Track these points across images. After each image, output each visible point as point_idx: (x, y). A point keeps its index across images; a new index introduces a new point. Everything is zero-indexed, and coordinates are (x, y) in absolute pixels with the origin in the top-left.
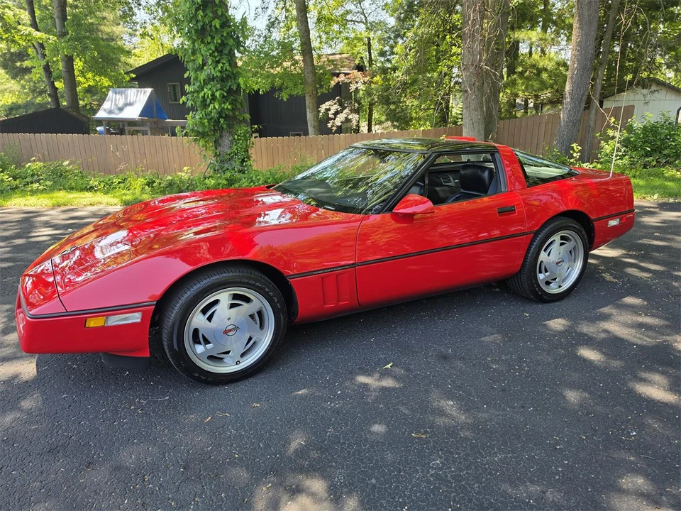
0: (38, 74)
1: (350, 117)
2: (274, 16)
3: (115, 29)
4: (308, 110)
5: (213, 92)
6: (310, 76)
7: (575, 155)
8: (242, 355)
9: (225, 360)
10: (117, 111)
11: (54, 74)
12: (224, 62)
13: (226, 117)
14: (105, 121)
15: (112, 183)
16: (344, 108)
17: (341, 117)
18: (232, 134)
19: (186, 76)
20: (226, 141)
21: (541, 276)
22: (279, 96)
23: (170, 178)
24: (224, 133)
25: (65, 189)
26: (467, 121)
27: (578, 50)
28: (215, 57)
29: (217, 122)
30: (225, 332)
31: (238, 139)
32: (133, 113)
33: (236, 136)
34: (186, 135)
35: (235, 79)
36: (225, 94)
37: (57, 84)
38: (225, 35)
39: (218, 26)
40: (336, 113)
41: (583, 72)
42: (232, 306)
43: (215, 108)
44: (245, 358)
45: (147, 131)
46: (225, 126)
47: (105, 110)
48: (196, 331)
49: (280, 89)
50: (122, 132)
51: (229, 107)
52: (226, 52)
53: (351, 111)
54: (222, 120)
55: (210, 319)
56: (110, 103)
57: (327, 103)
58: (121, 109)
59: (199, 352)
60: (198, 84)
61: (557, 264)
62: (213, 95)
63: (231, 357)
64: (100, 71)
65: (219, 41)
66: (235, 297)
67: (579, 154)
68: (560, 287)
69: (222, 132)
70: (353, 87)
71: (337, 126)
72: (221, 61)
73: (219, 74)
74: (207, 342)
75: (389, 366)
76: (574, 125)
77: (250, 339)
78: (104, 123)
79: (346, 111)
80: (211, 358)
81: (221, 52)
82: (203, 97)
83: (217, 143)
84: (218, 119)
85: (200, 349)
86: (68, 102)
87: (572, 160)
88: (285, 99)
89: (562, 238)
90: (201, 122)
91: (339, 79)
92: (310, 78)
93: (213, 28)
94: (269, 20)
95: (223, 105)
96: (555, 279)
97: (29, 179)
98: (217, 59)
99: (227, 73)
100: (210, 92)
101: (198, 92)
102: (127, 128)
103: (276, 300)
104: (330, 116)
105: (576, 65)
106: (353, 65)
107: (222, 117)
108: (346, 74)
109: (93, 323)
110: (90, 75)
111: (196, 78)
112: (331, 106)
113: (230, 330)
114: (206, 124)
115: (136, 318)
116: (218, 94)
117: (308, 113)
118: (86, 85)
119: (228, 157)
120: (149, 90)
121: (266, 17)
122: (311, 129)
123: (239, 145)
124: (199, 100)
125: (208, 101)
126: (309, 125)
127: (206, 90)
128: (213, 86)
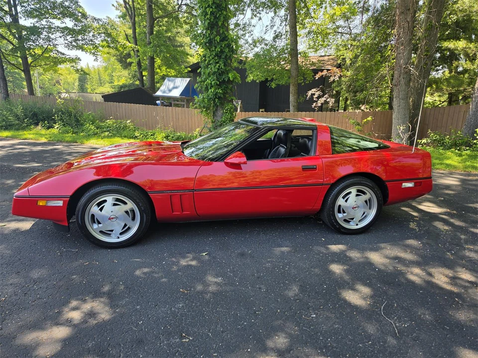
0: (134, 67)
1: (328, 100)
2: (278, 31)
3: (184, 39)
4: (291, 95)
6: (295, 71)
7: (477, 137)
8: (121, 234)
9: (111, 235)
10: (167, 92)
11: (143, 68)
12: (221, 63)
13: (219, 98)
14: (161, 97)
15: (147, 135)
16: (325, 94)
17: (322, 100)
18: (223, 109)
19: (198, 71)
20: (220, 113)
21: (340, 216)
22: (269, 85)
23: (179, 134)
24: (218, 108)
25: (121, 137)
26: (396, 107)
28: (216, 60)
29: (214, 101)
30: (110, 219)
31: (226, 113)
32: (176, 93)
33: (225, 110)
34: (196, 108)
35: (228, 74)
36: (218, 83)
37: (144, 73)
38: (223, 46)
39: (218, 40)
40: (319, 97)
42: (115, 205)
43: (212, 92)
44: (122, 236)
45: (184, 105)
46: (218, 104)
47: (161, 91)
48: (93, 216)
49: (272, 80)
50: (170, 105)
51: (221, 92)
52: (223, 57)
53: (329, 96)
54: (217, 100)
55: (101, 210)
56: (165, 86)
57: (313, 90)
58: (170, 91)
59: (94, 228)
60: (205, 76)
61: (353, 208)
62: (211, 84)
63: (114, 234)
64: (169, 66)
65: (219, 50)
66: (117, 200)
68: (357, 225)
70: (332, 79)
71: (319, 107)
72: (219, 62)
73: (217, 71)
74: (99, 223)
75: (204, 254)
77: (125, 225)
78: (160, 99)
79: (326, 96)
80: (101, 232)
81: (220, 57)
82: (206, 85)
83: (214, 115)
84: (215, 99)
85: (95, 226)
86: (149, 84)
87: (475, 141)
88: (273, 87)
89: (358, 191)
91: (323, 74)
92: (294, 73)
93: (216, 42)
94: (275, 33)
95: (217, 90)
96: (353, 219)
97: (105, 129)
99: (222, 70)
100: (210, 82)
101: (204, 82)
102: (173, 103)
103: (141, 205)
104: (315, 99)
106: (335, 64)
107: (217, 98)
108: (328, 70)
109: (41, 203)
110: (164, 68)
111: (204, 73)
112: (314, 92)
113: (113, 218)
114: (206, 102)
115: (60, 203)
116: (213, 83)
117: (291, 96)
118: (162, 74)
119: (220, 124)
120: (188, 79)
121: (273, 32)
122: (291, 108)
123: (226, 116)
124: (204, 87)
125: (209, 87)
126: (290, 104)
127: (208, 80)
128: (212, 78)
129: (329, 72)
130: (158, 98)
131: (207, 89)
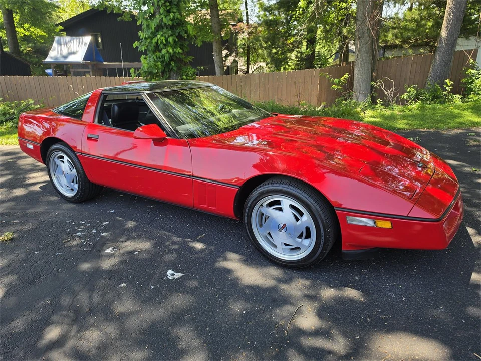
1: (237, 59)
4: (215, 54)
5: (165, 37)
6: (217, 25)
7: (447, 88)
12: (175, 10)
13: (177, 60)
14: (53, 64)
16: (232, 52)
17: (230, 59)
18: (180, 74)
22: (194, 43)
24: (172, 74)
27: (454, 4)
29: (168, 64)
31: (187, 79)
32: (78, 57)
33: (185, 77)
35: (182, 26)
36: (177, 39)
40: (227, 56)
41: (457, 22)
43: (168, 51)
45: (89, 72)
46: (175, 68)
47: (52, 56)
51: (181, 51)
60: (150, 31)
62: (166, 40)
67: (451, 87)
69: (170, 73)
70: (240, 36)
71: (227, 66)
72: (172, 10)
73: (170, 23)
76: (446, 64)
78: (52, 66)
79: (234, 54)
82: (157, 43)
86: (10, 48)
87: (445, 93)
88: (199, 45)
92: (216, 28)
95: (175, 49)
98: (168, 8)
99: (176, 21)
100: (163, 38)
101: (151, 38)
102: (72, 70)
104: (223, 59)
105: (451, 16)
106: (236, 18)
107: (174, 60)
110: (26, 25)
111: (148, 26)
114: (160, 66)
116: (171, 39)
117: (215, 56)
118: (22, 35)
122: (217, 70)
124: (152, 45)
125: (162, 46)
126: (216, 65)
127: (159, 36)
128: (165, 33)
129: (234, 27)
130: (48, 65)
131: (157, 48)
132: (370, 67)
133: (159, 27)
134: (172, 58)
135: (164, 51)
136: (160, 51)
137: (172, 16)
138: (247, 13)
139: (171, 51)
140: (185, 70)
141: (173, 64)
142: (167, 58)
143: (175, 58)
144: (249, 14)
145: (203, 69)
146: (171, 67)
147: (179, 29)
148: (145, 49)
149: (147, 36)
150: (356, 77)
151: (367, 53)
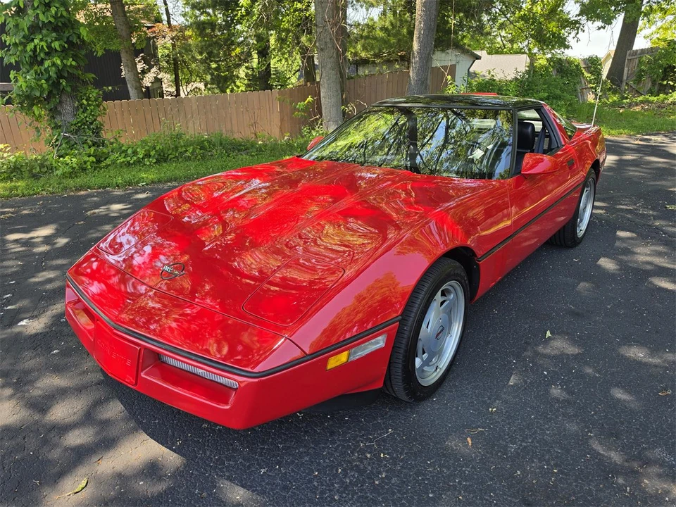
1: (159, 77)
4: (126, 69)
5: (47, 42)
6: (124, 28)
12: (58, 5)
13: (69, 78)
16: (151, 67)
17: (150, 77)
20: (68, 108)
27: (424, 11)
29: (57, 83)
31: (89, 105)
33: (85, 102)
35: (72, 29)
36: (66, 45)
40: (144, 72)
41: (429, 32)
42: (441, 304)
43: (54, 64)
46: (69, 89)
51: (74, 63)
53: (159, 69)
54: (63, 82)
55: (428, 324)
60: (22, 34)
62: (49, 47)
69: (60, 97)
71: (147, 88)
72: (52, 4)
73: (52, 21)
74: (423, 352)
79: (154, 69)
82: (34, 50)
83: (54, 112)
84: (59, 80)
88: (100, 54)
90: (38, 85)
95: (65, 61)
99: (62, 20)
100: (43, 44)
101: (24, 44)
104: (139, 76)
105: (422, 25)
107: (64, 78)
109: (334, 362)
111: (17, 26)
113: (440, 333)
114: (45, 86)
115: (379, 342)
116: (56, 45)
117: (126, 72)
119: (73, 127)
122: (131, 91)
123: (89, 112)
124: (27, 55)
125: (42, 55)
126: (129, 86)
127: (36, 41)
128: (46, 36)
129: (150, 31)
131: (35, 60)
132: (339, 86)
133: (35, 28)
134: (60, 74)
135: (47, 63)
136: (41, 63)
137: (53, 12)
138: (167, 10)
139: (59, 62)
140: (84, 91)
141: (64, 83)
142: (52, 73)
143: (66, 75)
144: (170, 12)
145: (111, 91)
146: (61, 88)
147: (66, 33)
148: (16, 61)
149: (17, 41)
150: (323, 100)
151: (333, 70)
